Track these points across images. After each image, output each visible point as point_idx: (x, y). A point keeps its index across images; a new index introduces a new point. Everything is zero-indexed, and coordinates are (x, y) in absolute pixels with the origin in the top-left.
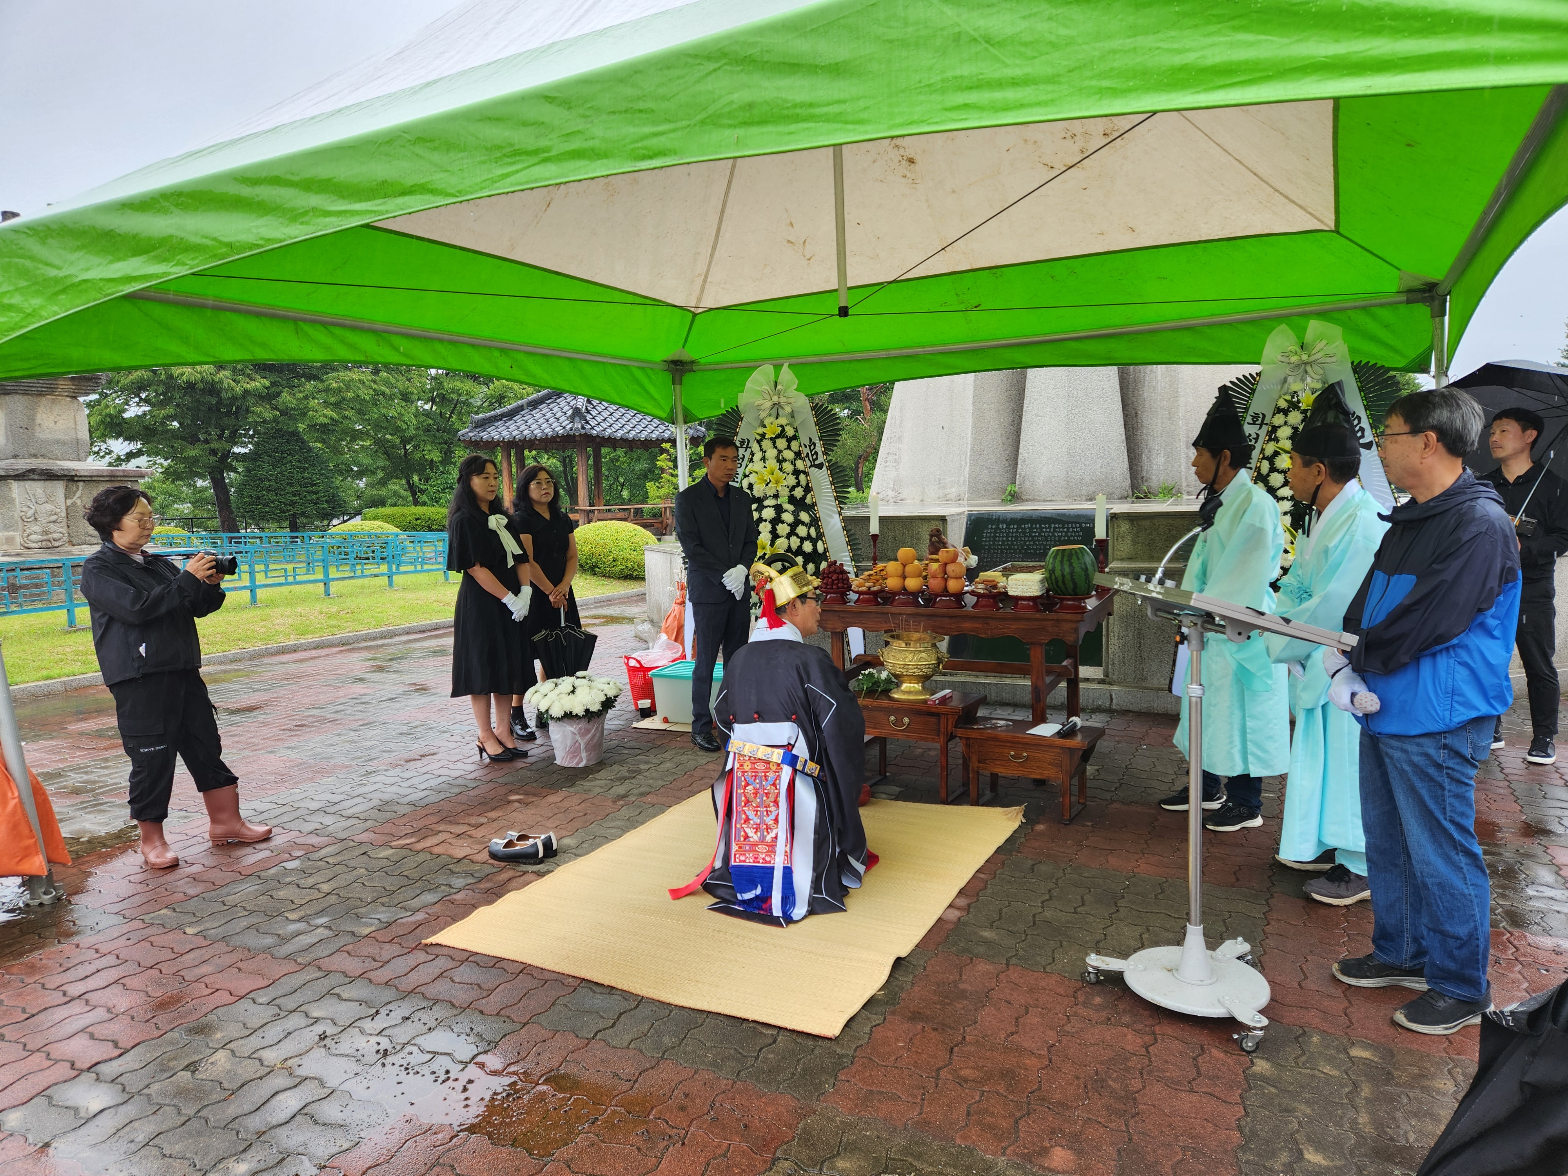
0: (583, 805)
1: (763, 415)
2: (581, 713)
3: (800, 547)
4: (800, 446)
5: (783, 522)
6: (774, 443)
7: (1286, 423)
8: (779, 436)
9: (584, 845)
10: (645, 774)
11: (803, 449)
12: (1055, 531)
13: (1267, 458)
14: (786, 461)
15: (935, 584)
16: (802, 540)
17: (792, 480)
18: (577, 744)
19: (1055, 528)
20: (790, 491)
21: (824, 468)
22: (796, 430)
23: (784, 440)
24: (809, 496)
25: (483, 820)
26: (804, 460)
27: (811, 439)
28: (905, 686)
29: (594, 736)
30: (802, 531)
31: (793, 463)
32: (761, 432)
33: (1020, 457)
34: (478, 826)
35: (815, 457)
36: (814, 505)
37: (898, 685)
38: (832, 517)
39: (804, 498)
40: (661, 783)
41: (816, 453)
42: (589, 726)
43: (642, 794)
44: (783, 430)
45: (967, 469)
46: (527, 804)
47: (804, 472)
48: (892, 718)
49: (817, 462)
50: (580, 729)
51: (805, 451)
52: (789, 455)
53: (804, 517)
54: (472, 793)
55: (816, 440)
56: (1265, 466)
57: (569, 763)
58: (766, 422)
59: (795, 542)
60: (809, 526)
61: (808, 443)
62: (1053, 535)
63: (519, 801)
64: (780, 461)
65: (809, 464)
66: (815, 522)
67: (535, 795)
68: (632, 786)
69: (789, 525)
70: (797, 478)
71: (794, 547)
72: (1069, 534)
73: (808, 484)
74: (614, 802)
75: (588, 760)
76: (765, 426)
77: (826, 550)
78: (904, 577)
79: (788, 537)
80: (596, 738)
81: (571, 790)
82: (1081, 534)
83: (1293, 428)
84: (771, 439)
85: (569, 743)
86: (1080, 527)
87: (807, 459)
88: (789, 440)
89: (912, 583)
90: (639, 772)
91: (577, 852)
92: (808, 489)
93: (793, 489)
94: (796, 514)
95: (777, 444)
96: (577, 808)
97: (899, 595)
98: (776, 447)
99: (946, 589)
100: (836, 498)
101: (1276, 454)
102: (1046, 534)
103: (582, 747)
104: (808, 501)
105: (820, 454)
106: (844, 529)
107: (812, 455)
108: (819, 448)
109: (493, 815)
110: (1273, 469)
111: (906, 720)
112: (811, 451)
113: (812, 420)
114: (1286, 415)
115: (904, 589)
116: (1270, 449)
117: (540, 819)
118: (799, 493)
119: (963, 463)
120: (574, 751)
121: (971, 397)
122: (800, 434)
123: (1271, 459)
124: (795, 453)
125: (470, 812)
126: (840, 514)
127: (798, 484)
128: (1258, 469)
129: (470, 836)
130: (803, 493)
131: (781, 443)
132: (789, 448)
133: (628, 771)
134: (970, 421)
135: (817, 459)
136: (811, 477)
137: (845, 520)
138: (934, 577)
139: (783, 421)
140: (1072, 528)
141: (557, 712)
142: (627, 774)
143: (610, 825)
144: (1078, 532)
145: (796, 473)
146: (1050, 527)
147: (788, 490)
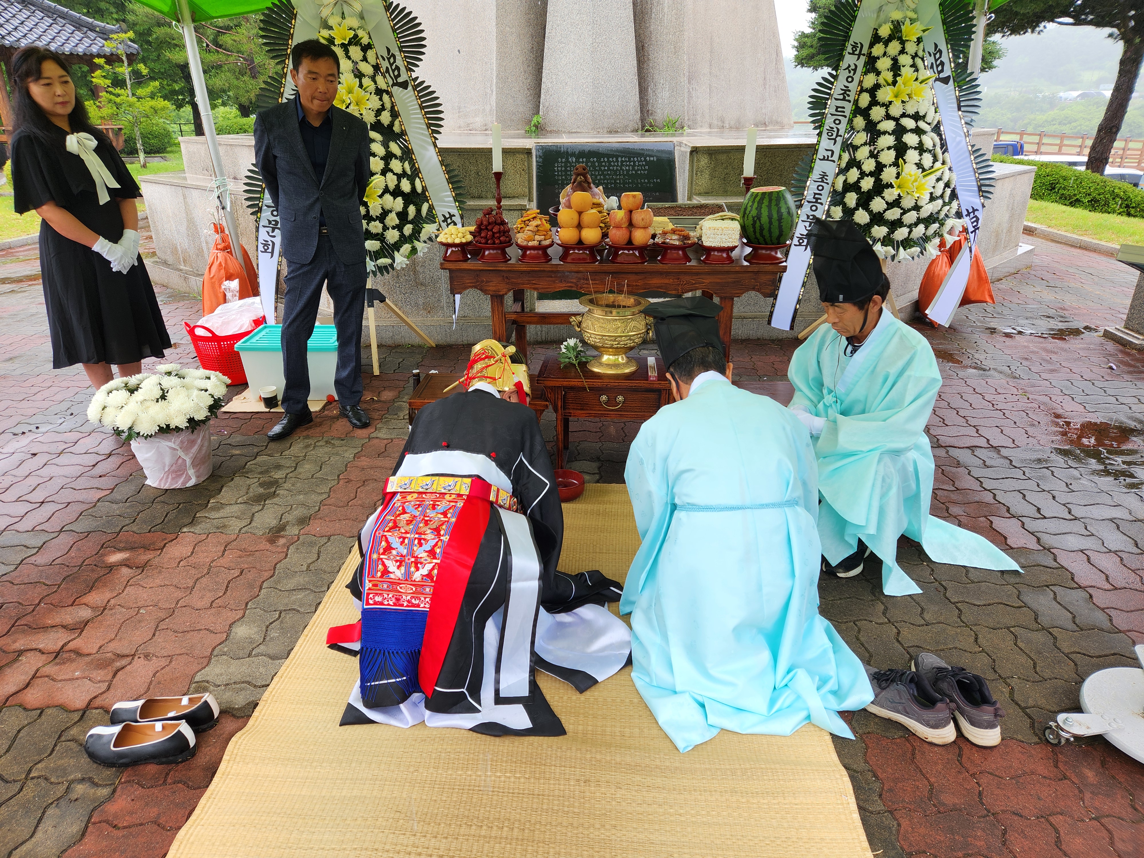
0: (230, 556)
1: (325, 13)
2: (183, 423)
3: (398, 186)
4: (377, 58)
5: (374, 155)
6: (347, 52)
7: (885, 54)
8: (350, 43)
9: (273, 634)
10: (286, 486)
11: (381, 61)
12: (622, 165)
13: (866, 91)
14: (364, 76)
15: (617, 235)
16: (399, 177)
17: (375, 103)
18: (180, 461)
19: (622, 162)
20: (376, 116)
21: (410, 88)
22: (370, 38)
23: (358, 48)
24: (397, 123)
25: (85, 613)
26: (385, 77)
27: (388, 50)
28: (605, 358)
29: (202, 446)
30: (396, 165)
31: (373, 79)
32: (327, 36)
33: (543, 86)
34: (80, 627)
35: (396, 73)
36: (403, 133)
37: (598, 357)
38: (427, 149)
39: (391, 124)
40: (315, 498)
41: (398, 68)
42: (193, 437)
43: (303, 521)
44: (356, 36)
45: (494, 96)
46: (142, 567)
47: (387, 92)
48: (604, 398)
49: (400, 80)
50: (181, 441)
51: (384, 65)
52: (366, 69)
53: (395, 148)
54: (41, 559)
55: (397, 53)
56: (865, 100)
57: (171, 484)
58: (331, 22)
59: (392, 180)
60: (402, 159)
61: (385, 55)
62: (621, 169)
63: (125, 564)
64: (359, 75)
65: (391, 82)
66: (407, 154)
67: (146, 548)
68: (281, 510)
69: (382, 159)
70: (381, 99)
71: (392, 186)
72: (636, 168)
73: (393, 107)
74: (272, 541)
75: (198, 477)
76: (331, 28)
77: (425, 189)
78: (579, 226)
79: (384, 173)
80: (204, 448)
81: (197, 529)
82: (647, 167)
83: (892, 59)
84: (343, 45)
85: (168, 460)
86: (645, 160)
87: (387, 75)
88: (365, 48)
89: (591, 235)
90: (276, 483)
91: (271, 651)
92: (395, 114)
93: (378, 112)
94: (386, 145)
95: (351, 54)
96: (222, 561)
97: (574, 249)
98: (349, 58)
99: (630, 242)
100: (429, 126)
101: (877, 86)
102: (615, 168)
103: (188, 462)
104: (396, 128)
105: (403, 69)
106: (442, 163)
107: (393, 71)
108: (400, 62)
109: (96, 598)
110: (874, 102)
111: (620, 398)
112: (391, 65)
113: (387, 26)
114: (886, 44)
115: (580, 242)
116: (870, 80)
117: (179, 594)
118: (385, 118)
119: (489, 91)
120: (178, 470)
121: (494, 18)
122: (376, 42)
123: (873, 91)
124: (373, 66)
125: (55, 598)
126: (435, 146)
127: (383, 108)
128: (856, 102)
129: (78, 653)
130: (390, 119)
131: (355, 52)
132: (365, 59)
133: (261, 485)
134: (494, 46)
135: (399, 75)
136: (396, 99)
137: (443, 152)
138: (618, 227)
139: (354, 22)
140: (639, 162)
141: (146, 427)
142: (261, 490)
143: (290, 585)
144: (644, 166)
145: (379, 92)
146: (617, 161)
147: (373, 114)
